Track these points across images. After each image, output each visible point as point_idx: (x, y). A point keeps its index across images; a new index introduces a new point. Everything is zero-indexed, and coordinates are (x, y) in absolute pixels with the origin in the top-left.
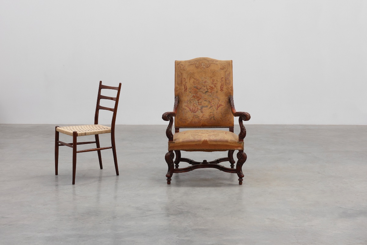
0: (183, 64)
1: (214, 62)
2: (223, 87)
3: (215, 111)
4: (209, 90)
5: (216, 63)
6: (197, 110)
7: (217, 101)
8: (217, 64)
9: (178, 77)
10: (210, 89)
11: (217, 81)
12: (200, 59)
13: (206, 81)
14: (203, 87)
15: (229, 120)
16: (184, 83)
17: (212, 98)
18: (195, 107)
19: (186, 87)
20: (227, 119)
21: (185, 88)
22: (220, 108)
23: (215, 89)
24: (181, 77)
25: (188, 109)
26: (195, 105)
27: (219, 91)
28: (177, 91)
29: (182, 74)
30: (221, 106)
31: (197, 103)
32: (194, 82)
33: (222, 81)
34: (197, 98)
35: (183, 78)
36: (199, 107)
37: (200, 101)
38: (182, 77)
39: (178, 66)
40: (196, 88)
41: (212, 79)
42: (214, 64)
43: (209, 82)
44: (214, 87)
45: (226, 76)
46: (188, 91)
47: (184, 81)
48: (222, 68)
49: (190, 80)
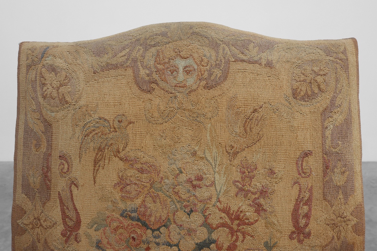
0: (59, 63)
1: (253, 52)
2: (307, 216)
4: (222, 236)
5: (265, 56)
8: (269, 65)
9: (26, 145)
10: (224, 225)
11: (272, 172)
13: (200, 179)
14: (182, 216)
16: (60, 184)
21: (64, 216)
23: (260, 227)
24: (43, 149)
27: (284, 241)
28: (24, 231)
29: (48, 125)
32: (122, 184)
33: (303, 173)
35: (55, 154)
38: (50, 146)
39: (33, 75)
40: (134, 223)
41: (236, 162)
42: (250, 62)
43: (220, 180)
44: (250, 213)
45: (328, 142)
46: (88, 236)
47: (63, 173)
48: (304, 89)
49: (95, 171)
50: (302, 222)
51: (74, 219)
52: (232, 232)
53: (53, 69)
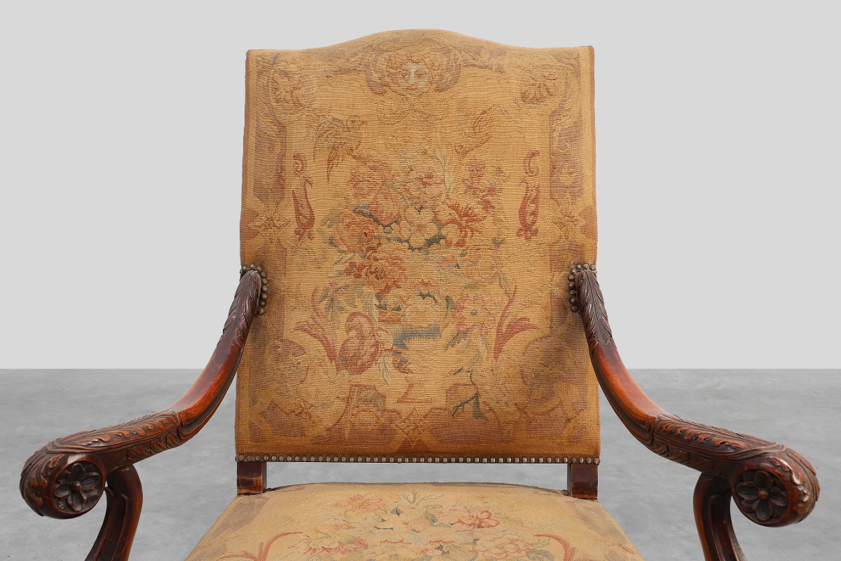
0: (293, 68)
1: (484, 58)
2: (534, 214)
3: (487, 362)
4: (451, 232)
5: (494, 62)
6: (373, 356)
7: (494, 295)
8: (500, 70)
9: (258, 148)
10: (453, 221)
11: (499, 170)
12: (395, 41)
13: (430, 176)
14: (412, 213)
15: (569, 420)
16: (294, 183)
17: (468, 281)
18: (362, 337)
19: (306, 211)
20: (559, 412)
21: (298, 213)
22: (515, 345)
23: (488, 223)
24: (277, 151)
25: (315, 348)
26: (363, 320)
27: (513, 239)
28: (255, 234)
29: (282, 127)
30: (523, 329)
31: (375, 313)
32: (355, 180)
33: (530, 172)
34: (372, 277)
35: (290, 154)
36: (383, 336)
37: (390, 299)
38: (284, 147)
39: (264, 80)
40: (366, 219)
41: (466, 160)
42: (481, 67)
43: (450, 178)
44: (478, 210)
45: (556, 143)
46: (321, 232)
47: (297, 172)
48: (532, 92)
49: (330, 169)
50: (529, 219)
51: (308, 216)
52: (461, 228)
53: (286, 74)
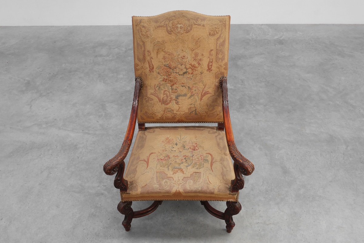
0: (145, 25)
1: (199, 22)
2: (211, 66)
3: (198, 102)
4: (190, 71)
5: (202, 23)
6: (170, 101)
7: (201, 86)
8: (203, 26)
9: (137, 48)
10: (190, 68)
11: (203, 55)
12: (175, 16)
13: (184, 57)
14: (179, 66)
15: (218, 115)
16: (148, 58)
17: (194, 83)
18: (167, 97)
20: (216, 113)
21: (150, 66)
22: (205, 98)
23: (199, 68)
24: (143, 49)
25: (156, 99)
26: (167, 92)
27: (205, 72)
28: (138, 70)
29: (144, 43)
30: (208, 94)
31: (170, 90)
32: (164, 58)
33: (210, 55)
34: (169, 82)
35: (146, 50)
36: (172, 96)
37: (174, 87)
38: (145, 48)
39: (138, 28)
40: (168, 68)
41: (193, 52)
42: (198, 25)
43: (189, 57)
44: (197, 65)
45: (218, 47)
46: (156, 71)
47: (148, 55)
48: (212, 33)
49: (157, 55)
50: (210, 67)
51: (152, 67)
52: (192, 70)
53: (144, 27)
